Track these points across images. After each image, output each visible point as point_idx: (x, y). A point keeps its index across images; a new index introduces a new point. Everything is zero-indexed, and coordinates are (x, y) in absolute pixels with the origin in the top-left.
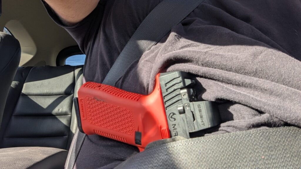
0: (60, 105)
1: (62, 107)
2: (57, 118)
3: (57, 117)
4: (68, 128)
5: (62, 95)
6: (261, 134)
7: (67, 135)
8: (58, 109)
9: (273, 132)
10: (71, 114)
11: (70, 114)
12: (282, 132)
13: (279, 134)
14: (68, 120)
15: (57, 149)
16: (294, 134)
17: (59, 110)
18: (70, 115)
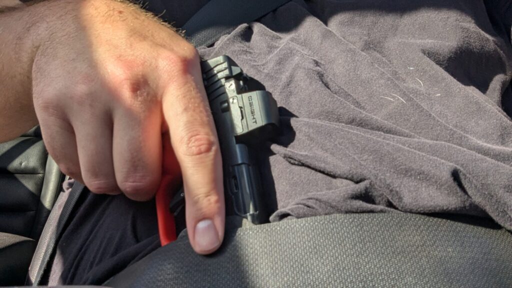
0: (24, 154)
1: (28, 159)
2: (16, 179)
3: (17, 175)
4: (36, 197)
5: (29, 138)
6: (350, 220)
7: (33, 210)
8: (19, 162)
9: (369, 218)
10: (44, 174)
11: (41, 172)
12: (381, 220)
13: (377, 221)
14: (36, 184)
15: (16, 236)
16: (399, 222)
17: (21, 164)
18: (41, 175)
